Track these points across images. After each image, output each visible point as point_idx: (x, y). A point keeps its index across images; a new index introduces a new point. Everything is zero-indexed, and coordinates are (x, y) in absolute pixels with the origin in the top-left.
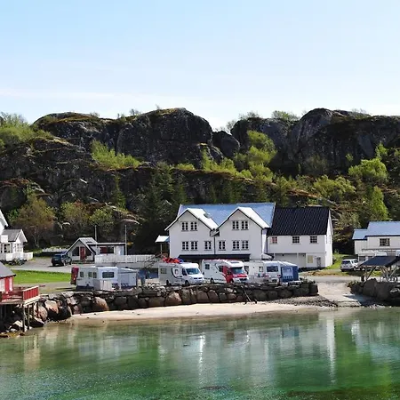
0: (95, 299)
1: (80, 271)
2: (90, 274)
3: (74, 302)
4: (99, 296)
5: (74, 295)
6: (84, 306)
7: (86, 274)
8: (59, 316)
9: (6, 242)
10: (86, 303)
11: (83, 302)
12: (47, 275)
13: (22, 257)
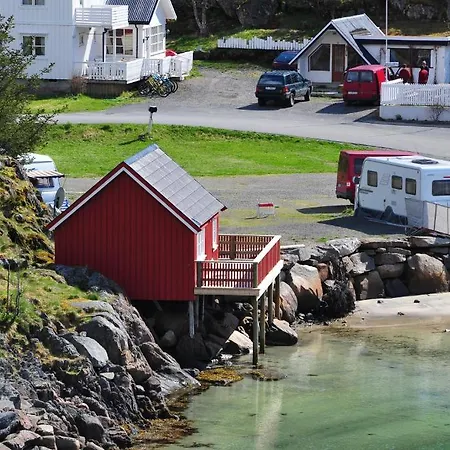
0: (417, 260)
1: (367, 166)
2: (396, 182)
3: (361, 268)
4: (427, 250)
5: (363, 248)
6: (387, 278)
7: (383, 179)
8: (325, 308)
9: (125, 25)
10: (392, 269)
11: (385, 268)
12: (251, 144)
13: (166, 70)
